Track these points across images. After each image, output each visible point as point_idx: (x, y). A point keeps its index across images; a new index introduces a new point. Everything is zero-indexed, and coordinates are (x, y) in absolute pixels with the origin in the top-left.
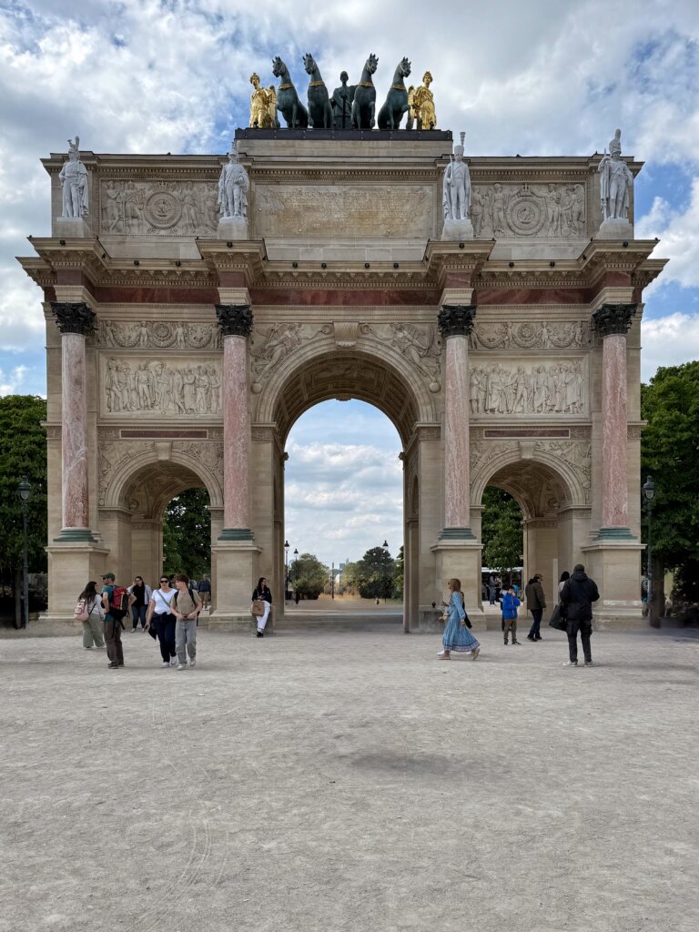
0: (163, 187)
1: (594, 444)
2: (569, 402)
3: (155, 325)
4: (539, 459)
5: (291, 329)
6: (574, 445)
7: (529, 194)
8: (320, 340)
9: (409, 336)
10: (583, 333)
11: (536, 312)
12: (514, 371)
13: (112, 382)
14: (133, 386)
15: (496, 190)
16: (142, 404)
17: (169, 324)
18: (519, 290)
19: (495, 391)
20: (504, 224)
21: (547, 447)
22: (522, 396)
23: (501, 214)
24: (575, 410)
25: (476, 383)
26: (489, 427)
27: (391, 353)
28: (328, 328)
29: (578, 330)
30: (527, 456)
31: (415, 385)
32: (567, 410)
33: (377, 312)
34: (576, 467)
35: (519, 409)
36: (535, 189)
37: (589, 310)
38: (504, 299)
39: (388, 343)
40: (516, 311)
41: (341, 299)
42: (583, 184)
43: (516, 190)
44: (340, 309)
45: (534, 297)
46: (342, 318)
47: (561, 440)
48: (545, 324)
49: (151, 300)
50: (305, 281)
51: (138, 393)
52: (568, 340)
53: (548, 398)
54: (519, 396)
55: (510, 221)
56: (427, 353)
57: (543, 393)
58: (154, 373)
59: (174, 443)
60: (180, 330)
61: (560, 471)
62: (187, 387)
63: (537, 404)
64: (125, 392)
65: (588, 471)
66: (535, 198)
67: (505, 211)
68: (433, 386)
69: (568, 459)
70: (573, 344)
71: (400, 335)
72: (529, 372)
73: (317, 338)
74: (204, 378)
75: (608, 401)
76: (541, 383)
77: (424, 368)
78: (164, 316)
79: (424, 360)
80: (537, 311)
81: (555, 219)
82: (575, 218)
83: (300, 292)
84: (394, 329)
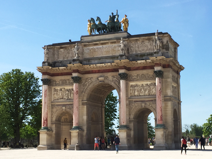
0: (66, 50)
2: (154, 92)
3: (63, 80)
4: (146, 107)
6: (154, 103)
7: (144, 43)
8: (96, 81)
11: (145, 72)
12: (141, 85)
15: (136, 43)
16: (60, 98)
17: (66, 80)
19: (136, 91)
21: (148, 104)
22: (143, 91)
23: (137, 48)
25: (132, 89)
26: (134, 100)
27: (112, 83)
28: (98, 78)
30: (143, 107)
32: (153, 95)
33: (109, 74)
34: (155, 109)
35: (142, 95)
38: (137, 69)
43: (140, 43)
44: (101, 74)
45: (144, 68)
48: (147, 74)
49: (62, 75)
51: (60, 95)
55: (139, 50)
57: (148, 91)
58: (63, 91)
59: (66, 107)
61: (152, 110)
62: (69, 94)
63: (146, 93)
64: (57, 96)
67: (138, 48)
69: (153, 107)
72: (144, 85)
76: (147, 88)
77: (119, 86)
81: (150, 48)
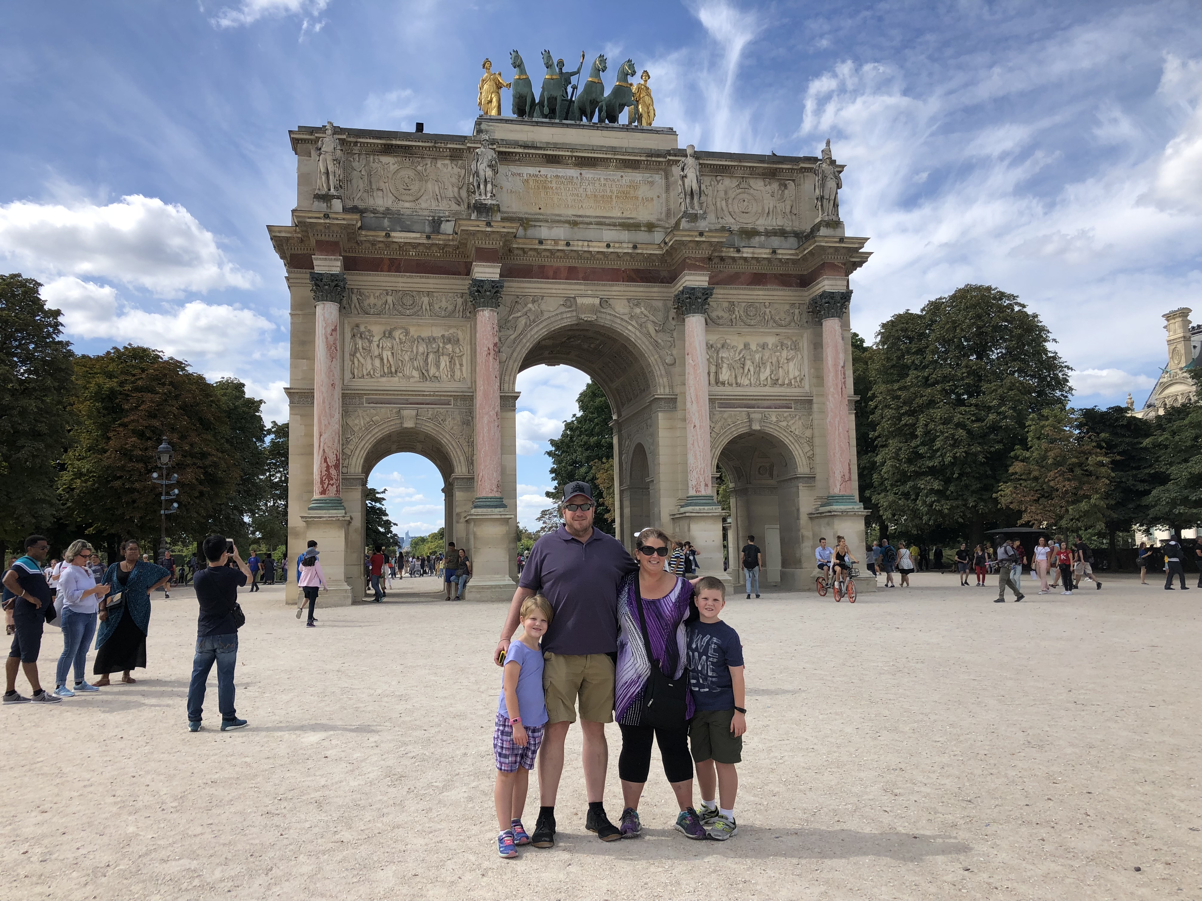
0: (407, 162)
1: (816, 416)
2: (791, 376)
3: (401, 292)
4: (768, 430)
5: (534, 302)
6: (798, 417)
7: (747, 186)
8: (562, 313)
9: (646, 312)
10: (800, 314)
11: (759, 294)
12: (741, 346)
13: (356, 350)
14: (376, 353)
15: (718, 182)
16: (386, 371)
17: (415, 293)
18: (744, 273)
19: (725, 365)
20: (726, 212)
21: (774, 419)
22: (749, 370)
23: (724, 203)
24: (797, 384)
26: (721, 399)
27: (630, 327)
28: (570, 302)
29: (797, 311)
30: (756, 427)
31: (652, 358)
32: (790, 384)
33: (615, 288)
34: (800, 437)
35: (747, 382)
36: (752, 182)
37: (807, 294)
38: (732, 280)
39: (626, 318)
40: (742, 292)
41: (581, 275)
42: (793, 181)
43: (735, 183)
44: (580, 284)
45: (757, 280)
46: (583, 292)
47: (786, 412)
48: (767, 304)
49: (398, 270)
50: (548, 257)
51: (382, 359)
52: (788, 319)
53: (772, 372)
54: (746, 371)
55: (730, 210)
56: (662, 329)
57: (768, 368)
58: (397, 340)
59: (420, 410)
60: (426, 300)
61: (787, 441)
62: (431, 357)
63: (763, 377)
64: (369, 359)
65: (810, 441)
66: (752, 191)
67: (727, 201)
68: (668, 360)
69: (793, 429)
70: (793, 324)
71: (638, 310)
72: (753, 347)
73: (558, 312)
74: (449, 346)
75: (830, 378)
76: (764, 358)
77: (660, 341)
78: (410, 285)
79: (661, 335)
80: (761, 293)
81: (771, 210)
82: (788, 211)
83: (543, 267)
84: (631, 305)
